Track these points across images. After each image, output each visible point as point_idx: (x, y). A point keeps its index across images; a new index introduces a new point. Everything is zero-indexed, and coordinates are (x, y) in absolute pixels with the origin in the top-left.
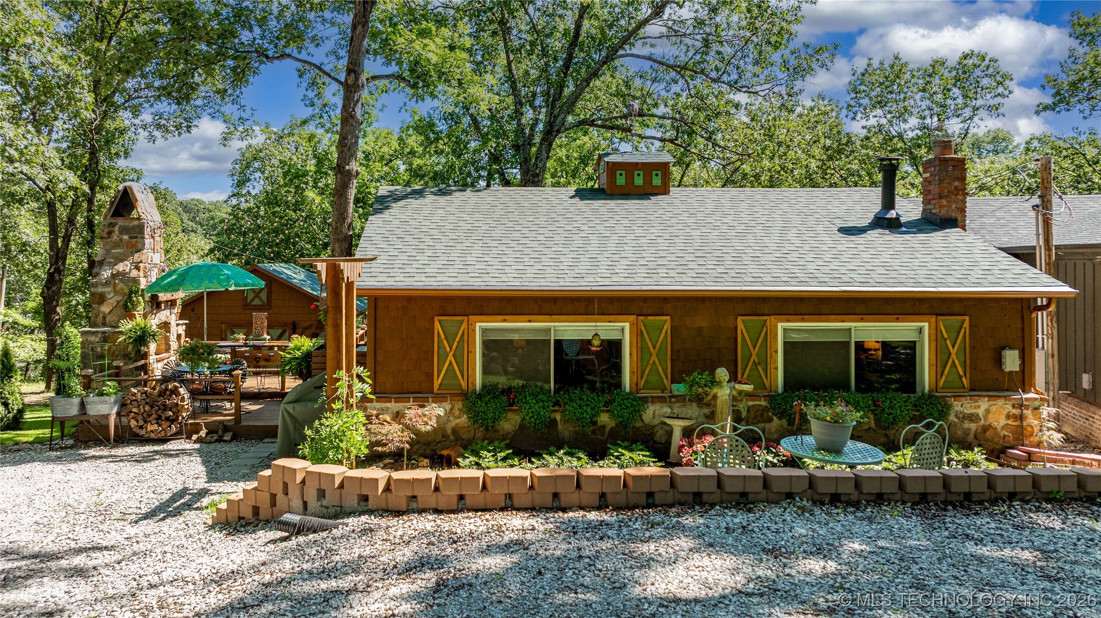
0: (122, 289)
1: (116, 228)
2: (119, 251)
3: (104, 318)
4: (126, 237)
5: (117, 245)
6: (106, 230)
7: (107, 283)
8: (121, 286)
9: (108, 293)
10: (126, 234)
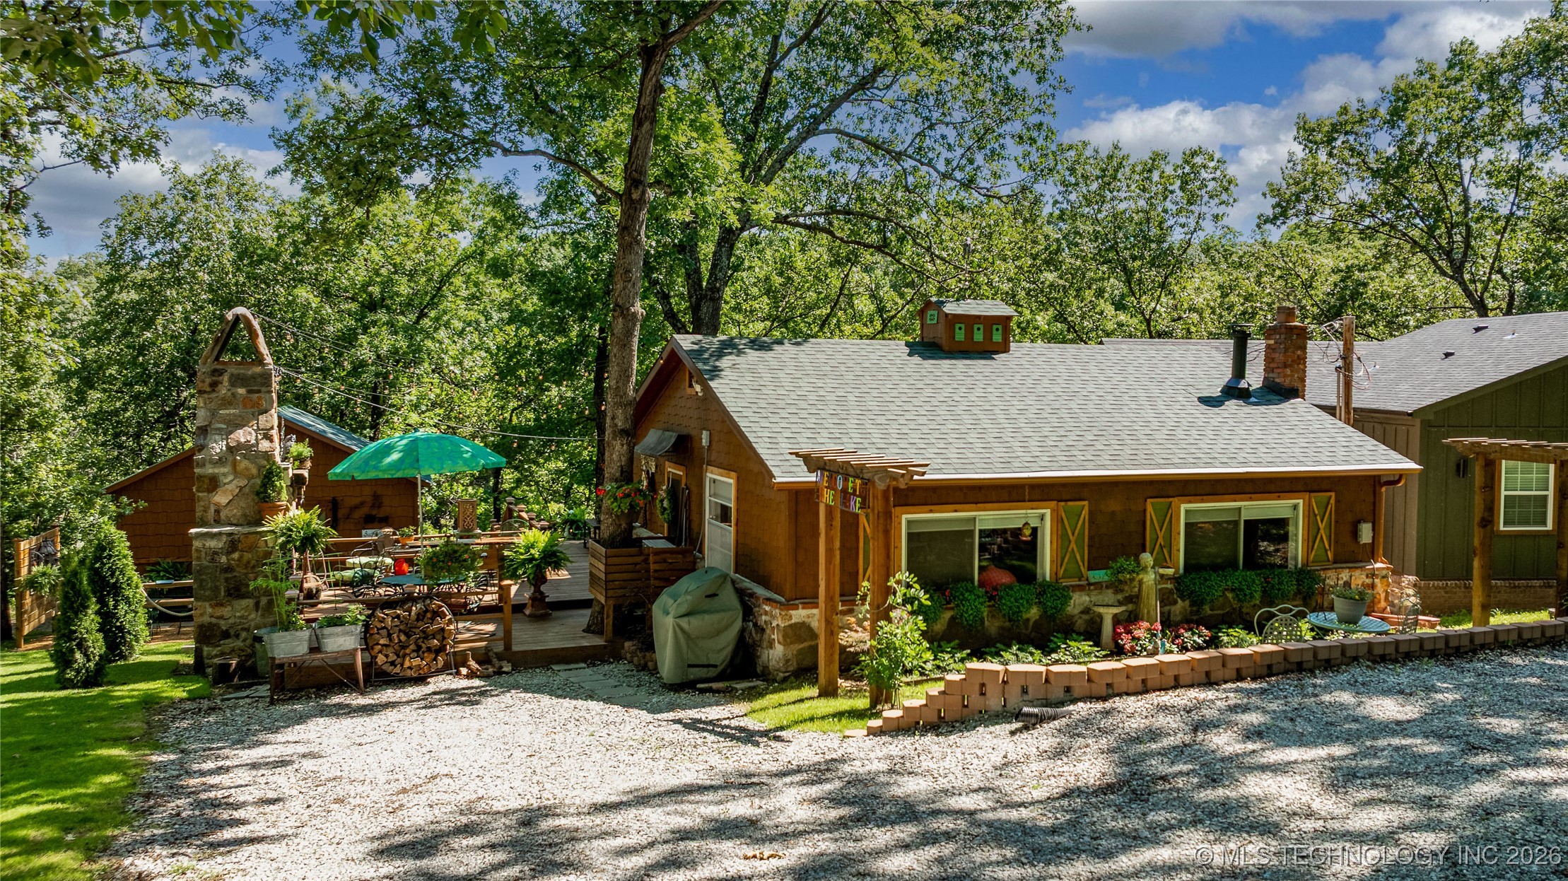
0: (247, 469)
1: (226, 378)
2: (232, 411)
3: (217, 512)
4: (241, 391)
5: (227, 403)
6: (208, 381)
7: (221, 461)
8: (244, 464)
9: (225, 475)
10: (242, 386)
